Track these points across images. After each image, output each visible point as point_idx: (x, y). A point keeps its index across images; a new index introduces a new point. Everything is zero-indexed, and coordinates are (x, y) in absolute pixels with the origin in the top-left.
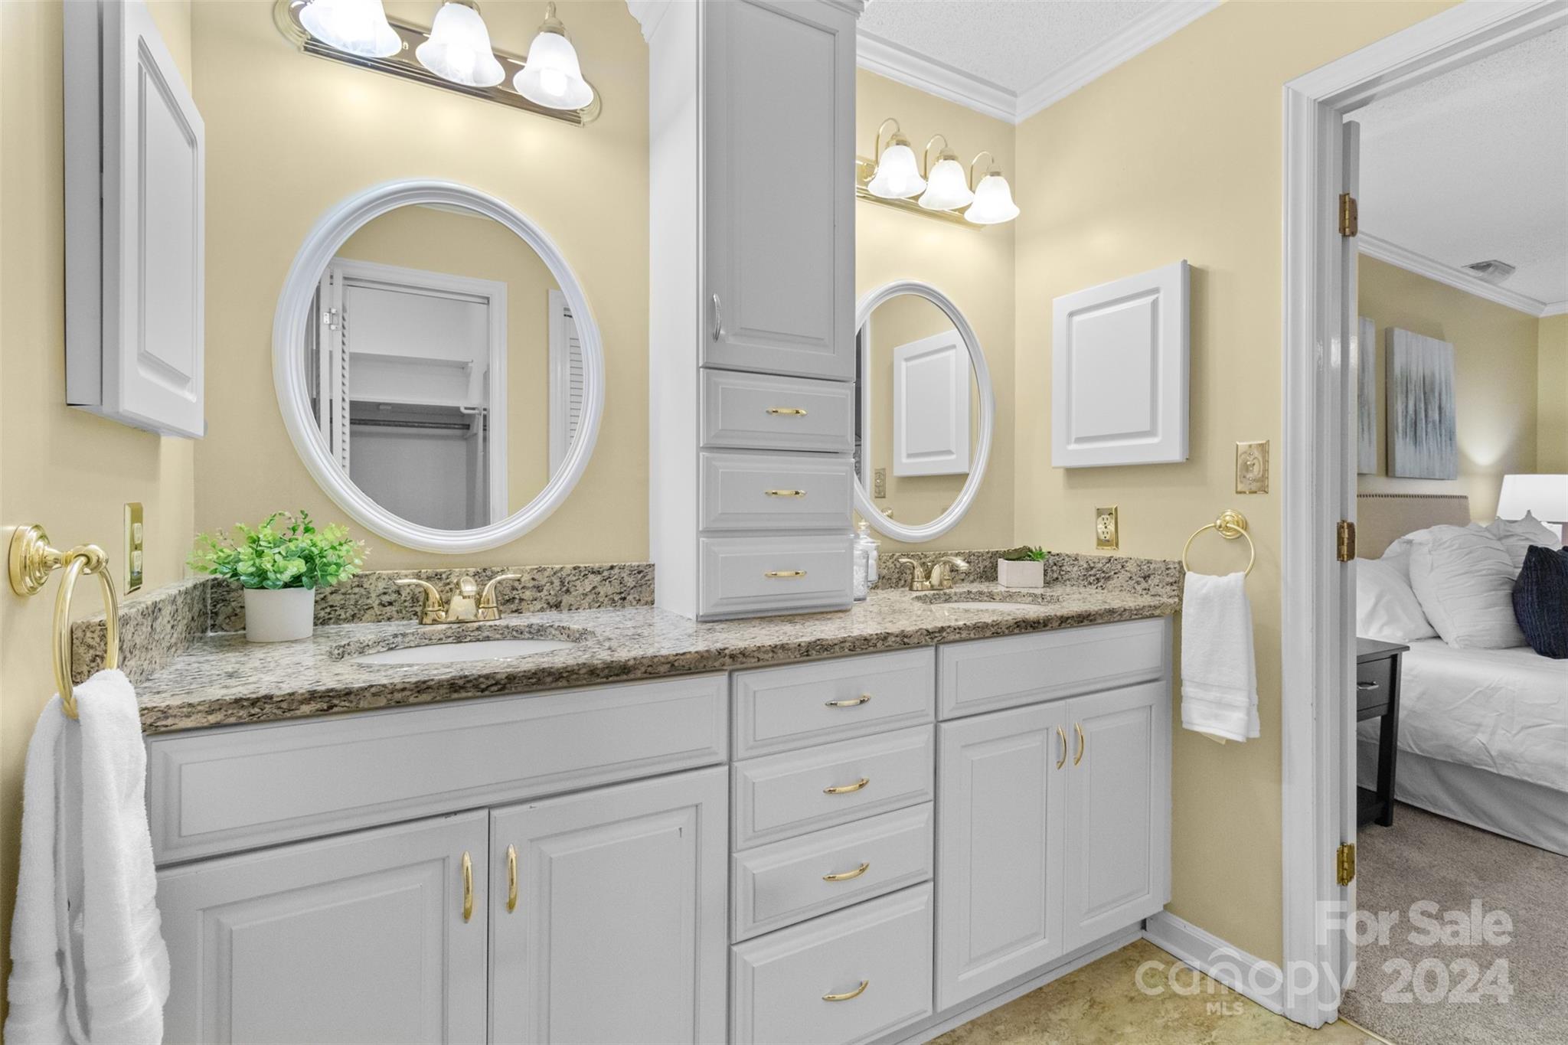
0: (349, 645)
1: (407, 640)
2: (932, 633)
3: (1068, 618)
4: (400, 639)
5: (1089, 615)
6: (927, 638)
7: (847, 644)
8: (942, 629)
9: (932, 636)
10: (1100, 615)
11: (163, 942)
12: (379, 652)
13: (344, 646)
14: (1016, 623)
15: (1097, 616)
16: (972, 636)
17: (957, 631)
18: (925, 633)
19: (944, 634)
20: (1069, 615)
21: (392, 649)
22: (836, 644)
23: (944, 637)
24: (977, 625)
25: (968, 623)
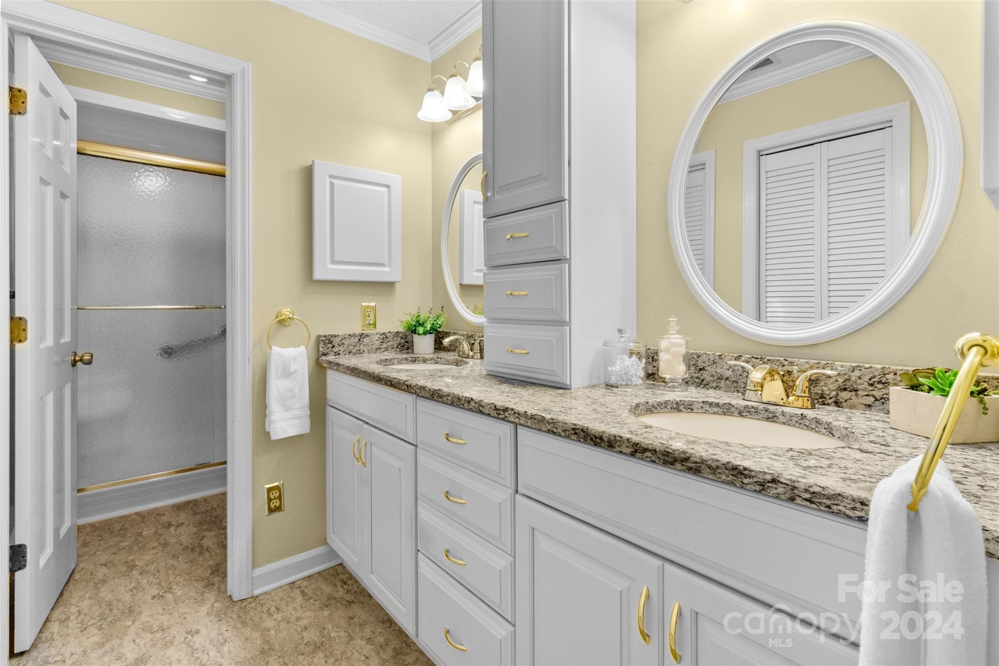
0: (418, 357)
1: (442, 360)
2: (498, 409)
3: (645, 450)
4: (439, 359)
5: (687, 459)
6: (495, 412)
7: (450, 398)
8: (506, 410)
9: (498, 412)
10: (710, 467)
11: (309, 411)
12: (432, 363)
13: (416, 358)
14: (573, 429)
15: (703, 466)
16: (529, 424)
17: (517, 415)
18: (493, 407)
19: (507, 414)
20: (650, 447)
21: (436, 363)
22: (444, 396)
23: (506, 417)
24: (535, 417)
25: (529, 413)
